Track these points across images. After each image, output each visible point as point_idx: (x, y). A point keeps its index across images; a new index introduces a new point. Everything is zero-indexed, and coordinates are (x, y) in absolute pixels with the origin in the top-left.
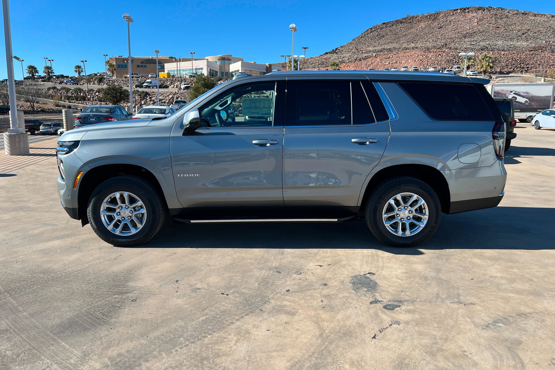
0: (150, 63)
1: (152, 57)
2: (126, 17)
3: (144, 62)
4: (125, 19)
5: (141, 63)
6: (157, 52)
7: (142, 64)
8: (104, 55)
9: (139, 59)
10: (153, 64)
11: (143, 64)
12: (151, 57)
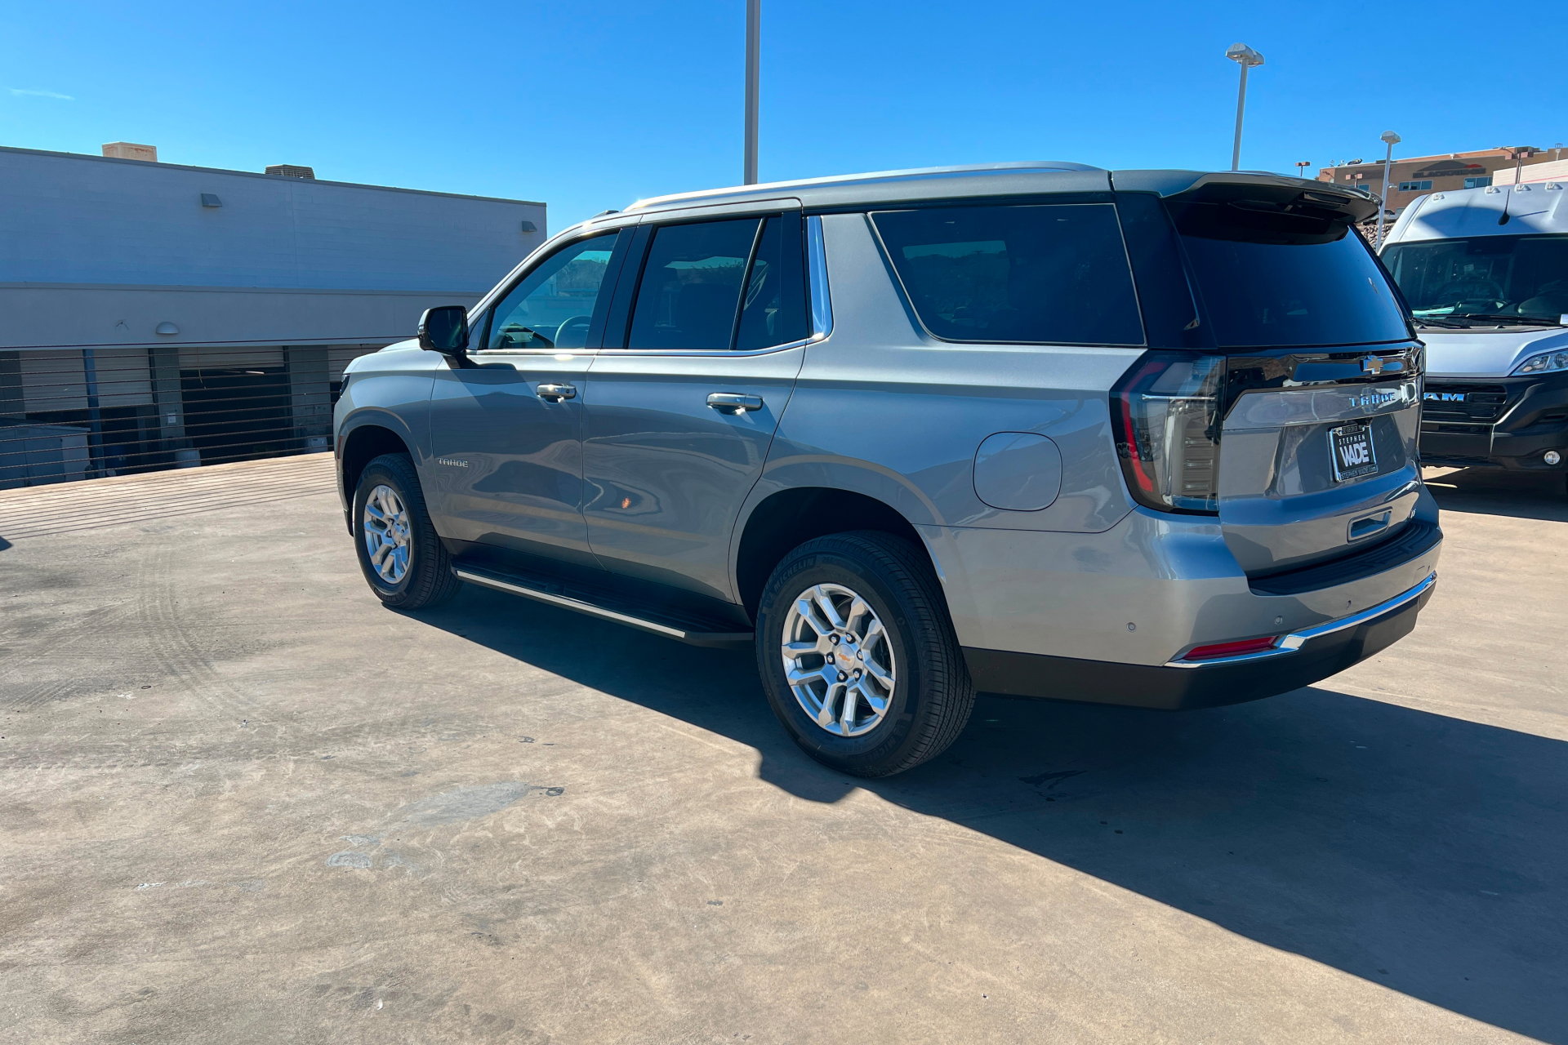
0: (1443, 174)
1: (1456, 156)
2: (1235, 53)
3: (1426, 173)
4: (1234, 59)
5: (1416, 176)
6: (1391, 139)
7: (1416, 180)
8: (1300, 164)
9: (1408, 165)
10: (1455, 177)
11: (1421, 180)
12: (1452, 155)
